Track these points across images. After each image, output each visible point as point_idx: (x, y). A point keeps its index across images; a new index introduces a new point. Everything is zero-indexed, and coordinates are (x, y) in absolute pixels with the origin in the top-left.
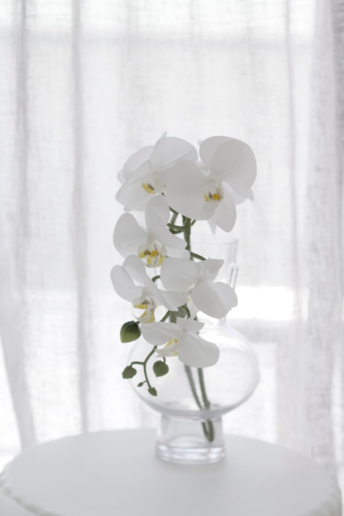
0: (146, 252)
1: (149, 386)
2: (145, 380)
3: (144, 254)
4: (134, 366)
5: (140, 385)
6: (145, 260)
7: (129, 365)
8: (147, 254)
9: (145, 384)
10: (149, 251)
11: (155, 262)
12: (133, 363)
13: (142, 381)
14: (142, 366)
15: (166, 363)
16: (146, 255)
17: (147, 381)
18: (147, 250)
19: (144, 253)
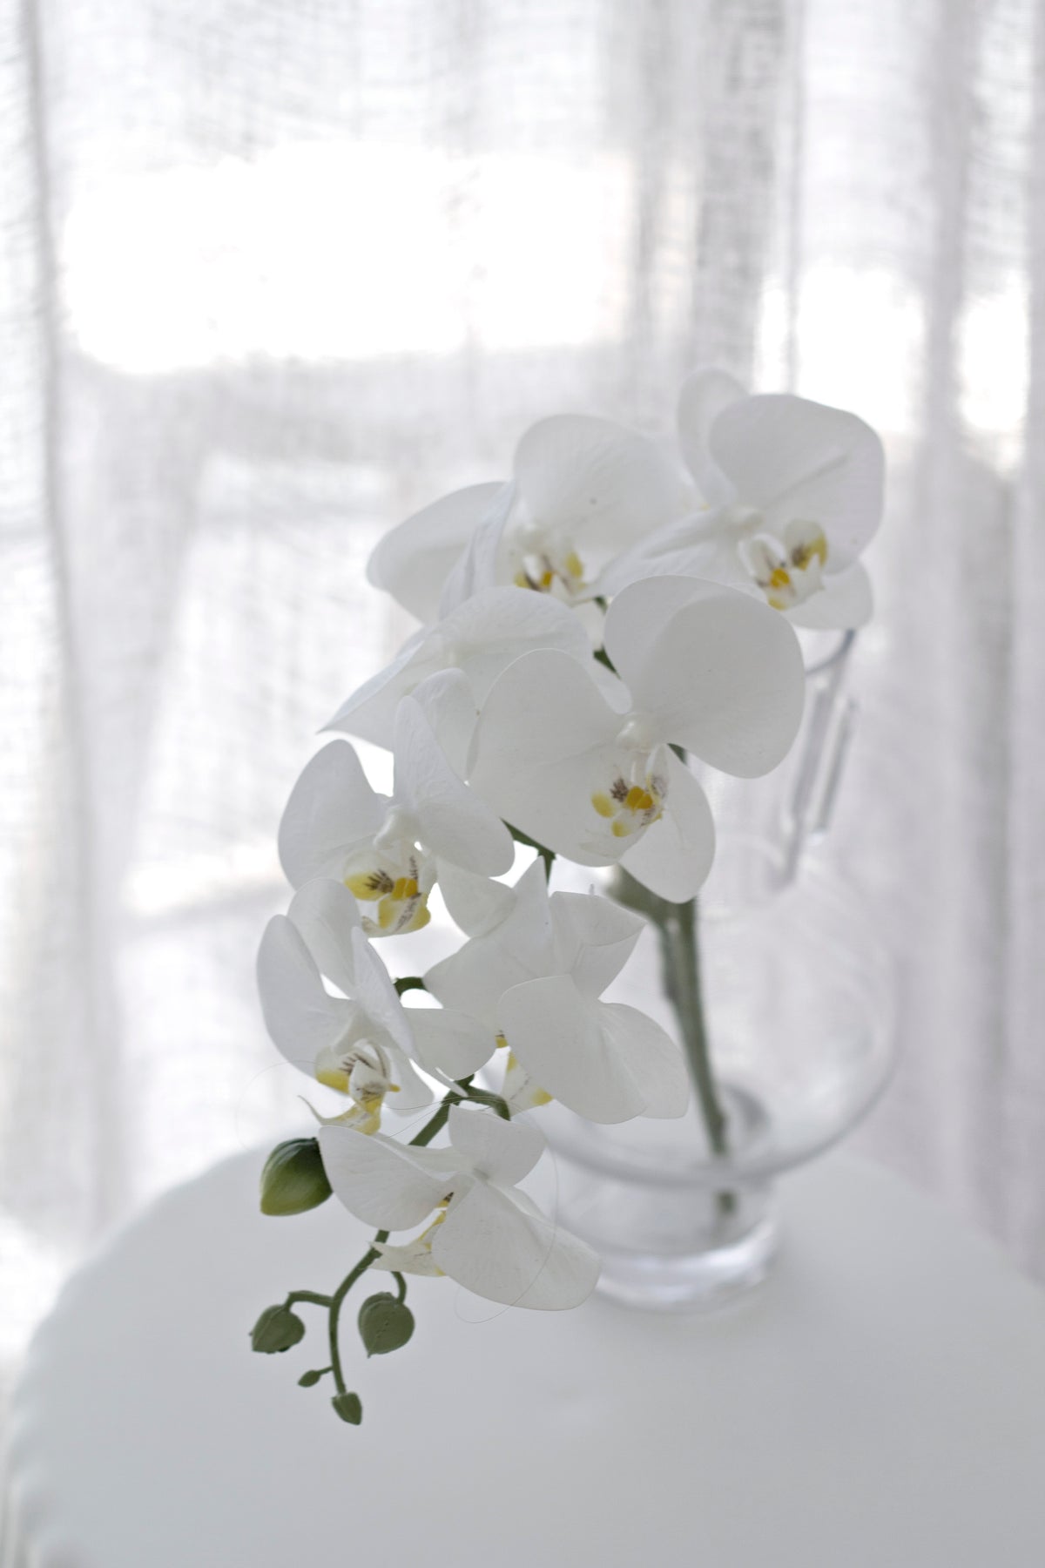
0: (375, 878)
1: (340, 1385)
2: (328, 1363)
3: (368, 885)
4: (298, 1309)
5: (310, 1379)
6: (369, 908)
7: (281, 1300)
8: (380, 886)
9: (328, 1380)
10: (388, 879)
11: (403, 920)
12: (295, 1297)
13: (318, 1367)
14: (324, 1311)
15: (407, 1303)
16: (376, 891)
17: (336, 1367)
18: (384, 874)
19: (370, 882)
